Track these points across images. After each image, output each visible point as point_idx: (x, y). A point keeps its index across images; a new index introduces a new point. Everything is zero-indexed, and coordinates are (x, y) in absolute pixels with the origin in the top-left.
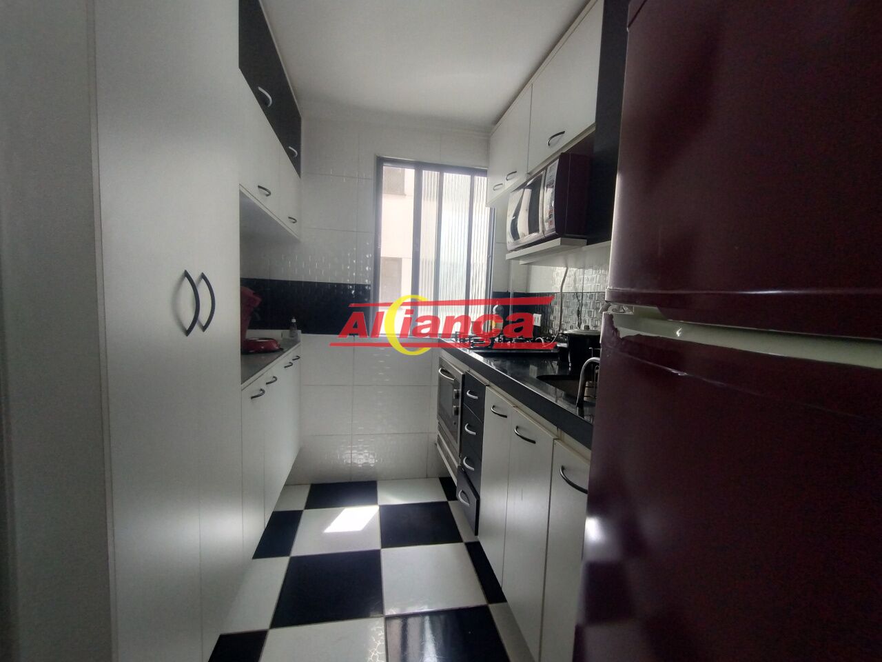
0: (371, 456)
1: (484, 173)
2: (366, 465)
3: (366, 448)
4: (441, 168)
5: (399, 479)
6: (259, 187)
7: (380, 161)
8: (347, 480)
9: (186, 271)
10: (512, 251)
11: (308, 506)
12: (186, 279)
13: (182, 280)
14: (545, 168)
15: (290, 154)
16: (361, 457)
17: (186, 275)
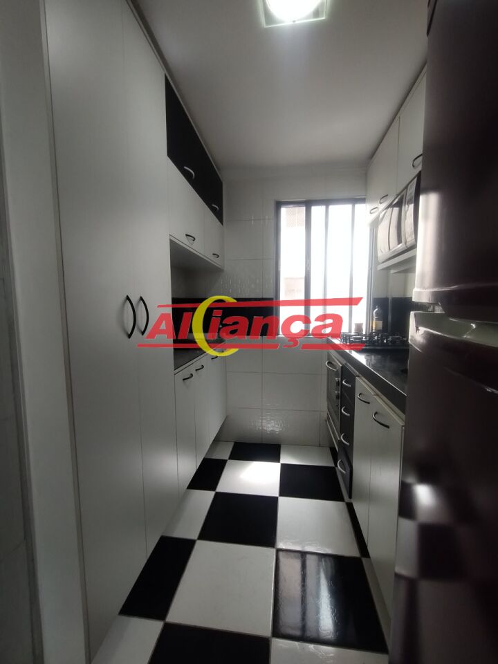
0: (277, 426)
1: (363, 200)
2: (273, 432)
3: (273, 420)
4: (327, 202)
5: (298, 445)
6: (187, 235)
7: (279, 205)
8: (259, 442)
9: (127, 296)
10: (383, 262)
11: (231, 458)
12: (128, 301)
13: (124, 303)
14: (406, 188)
15: (213, 210)
16: (269, 425)
17: (128, 298)
